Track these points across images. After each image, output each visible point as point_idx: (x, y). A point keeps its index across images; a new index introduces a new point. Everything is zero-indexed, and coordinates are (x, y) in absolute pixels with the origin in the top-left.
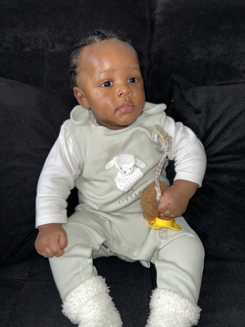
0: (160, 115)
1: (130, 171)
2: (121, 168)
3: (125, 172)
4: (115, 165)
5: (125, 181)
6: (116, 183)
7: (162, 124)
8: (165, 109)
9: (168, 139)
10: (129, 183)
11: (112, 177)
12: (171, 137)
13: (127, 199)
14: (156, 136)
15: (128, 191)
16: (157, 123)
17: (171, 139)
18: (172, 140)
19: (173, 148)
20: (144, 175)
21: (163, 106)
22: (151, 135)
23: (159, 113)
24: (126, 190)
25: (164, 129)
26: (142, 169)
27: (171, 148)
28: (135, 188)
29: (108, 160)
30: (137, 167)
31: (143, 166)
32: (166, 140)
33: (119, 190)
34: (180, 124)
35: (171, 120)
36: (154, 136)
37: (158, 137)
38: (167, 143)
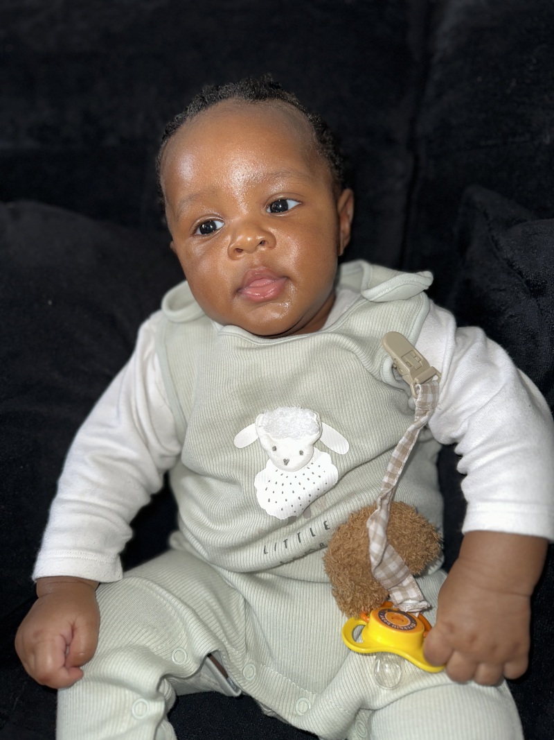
0: (409, 306)
1: (302, 458)
2: (275, 449)
3: (286, 462)
4: (258, 440)
7: (414, 331)
8: (427, 288)
12: (435, 372)
13: (285, 541)
14: (387, 365)
15: (292, 520)
16: (398, 327)
17: (435, 378)
18: (440, 379)
20: (341, 478)
23: (409, 299)
24: (283, 516)
25: (417, 346)
26: (336, 458)
30: (324, 449)
31: (342, 448)
32: (416, 379)
33: (262, 512)
34: (477, 333)
36: (381, 365)
38: (418, 388)
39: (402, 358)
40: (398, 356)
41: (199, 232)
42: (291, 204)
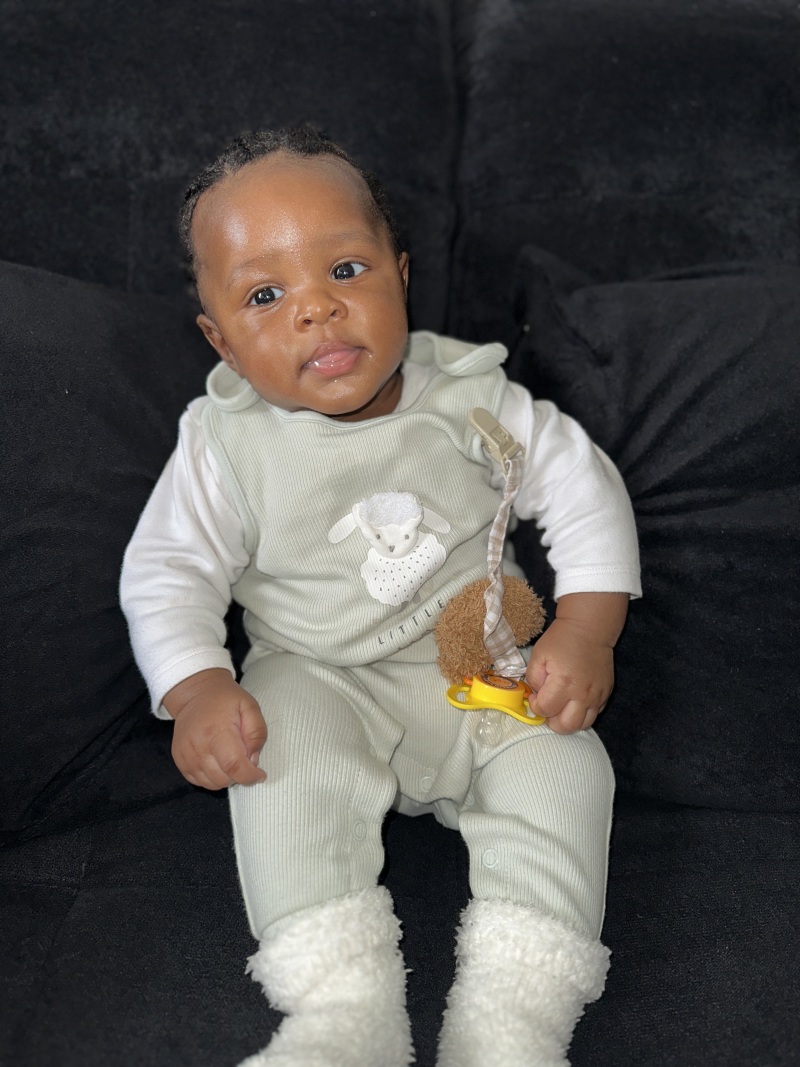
0: (488, 380)
1: (408, 542)
2: (379, 537)
3: (392, 549)
4: (358, 529)
5: (393, 575)
6: (364, 582)
7: (496, 406)
8: (503, 361)
9: (513, 450)
10: (407, 581)
11: (355, 565)
13: (401, 627)
14: (476, 443)
15: (405, 605)
16: (481, 403)
17: (520, 453)
18: (524, 454)
19: (526, 481)
20: (449, 555)
21: (497, 352)
22: (462, 438)
23: (487, 373)
24: (397, 603)
25: (501, 421)
26: (441, 538)
27: (522, 478)
28: (423, 595)
29: (337, 512)
30: (427, 530)
31: (446, 529)
32: (505, 455)
33: (376, 602)
34: (550, 407)
35: (523, 394)
36: (471, 443)
37: (483, 445)
38: (509, 464)
39: (490, 434)
40: (486, 432)
41: (254, 302)
42: (358, 269)
